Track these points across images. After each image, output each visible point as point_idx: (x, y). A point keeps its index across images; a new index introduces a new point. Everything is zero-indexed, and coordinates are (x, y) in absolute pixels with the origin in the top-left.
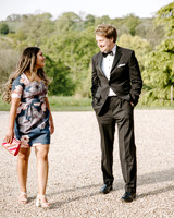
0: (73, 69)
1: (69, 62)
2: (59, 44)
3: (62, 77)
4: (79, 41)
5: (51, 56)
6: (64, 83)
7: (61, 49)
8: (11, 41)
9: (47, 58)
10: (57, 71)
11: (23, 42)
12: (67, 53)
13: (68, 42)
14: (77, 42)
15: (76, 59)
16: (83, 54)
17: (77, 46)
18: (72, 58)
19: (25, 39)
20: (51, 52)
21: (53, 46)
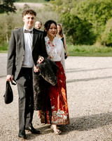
0: (94, 25)
1: (91, 20)
2: (85, 7)
3: (87, 30)
4: (99, 5)
5: (79, 16)
6: (88, 35)
7: (86, 11)
8: (52, 6)
9: (77, 17)
10: (83, 26)
11: (60, 7)
12: (91, 14)
13: (91, 6)
14: (98, 6)
15: (97, 18)
16: (102, 14)
17: (97, 8)
18: (94, 17)
19: (61, 4)
20: (79, 13)
21: (81, 9)
